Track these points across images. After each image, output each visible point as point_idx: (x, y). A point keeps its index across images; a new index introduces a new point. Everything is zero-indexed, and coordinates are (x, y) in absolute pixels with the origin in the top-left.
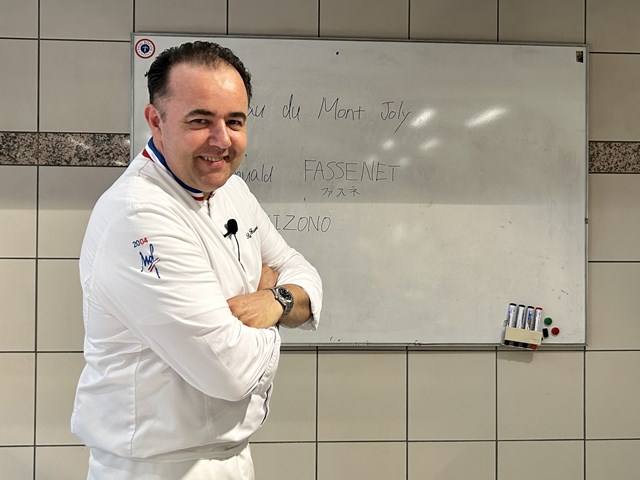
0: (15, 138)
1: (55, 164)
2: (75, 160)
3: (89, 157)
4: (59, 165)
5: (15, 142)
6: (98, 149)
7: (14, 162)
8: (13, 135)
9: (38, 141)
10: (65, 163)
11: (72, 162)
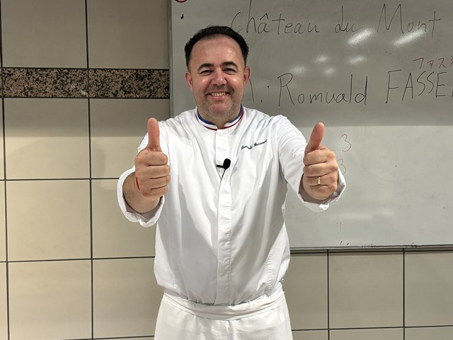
0: (68, 73)
1: (104, 96)
2: (121, 93)
3: (133, 90)
4: (107, 97)
5: (68, 78)
6: (141, 83)
7: (69, 95)
8: (66, 71)
9: (88, 76)
10: (112, 96)
11: (119, 96)
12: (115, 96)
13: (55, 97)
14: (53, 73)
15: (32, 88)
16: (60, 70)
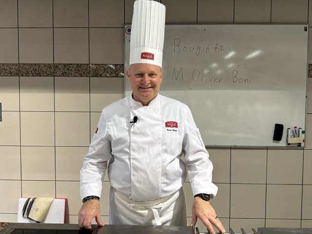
4: (97, 77)
5: (81, 68)
7: (81, 76)
8: (80, 65)
9: (89, 67)
11: (102, 76)
12: (101, 76)
13: (76, 76)
14: (75, 66)
15: (66, 73)
16: (78, 65)
